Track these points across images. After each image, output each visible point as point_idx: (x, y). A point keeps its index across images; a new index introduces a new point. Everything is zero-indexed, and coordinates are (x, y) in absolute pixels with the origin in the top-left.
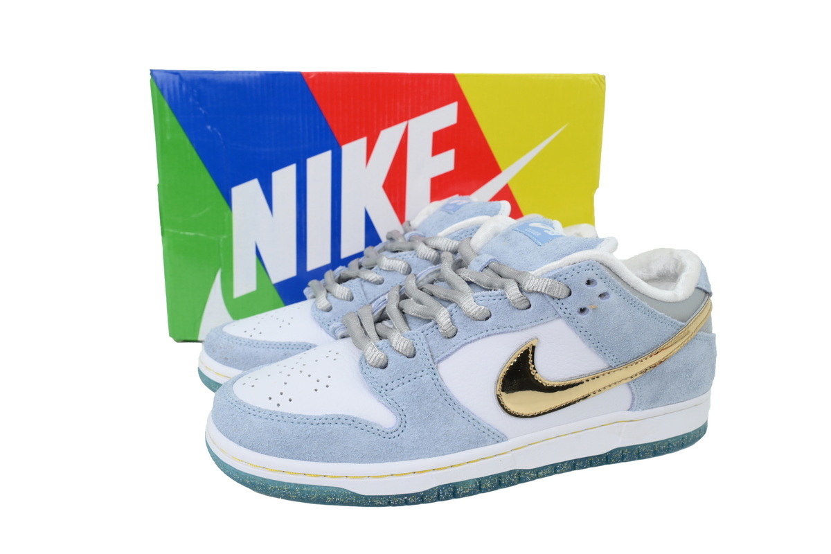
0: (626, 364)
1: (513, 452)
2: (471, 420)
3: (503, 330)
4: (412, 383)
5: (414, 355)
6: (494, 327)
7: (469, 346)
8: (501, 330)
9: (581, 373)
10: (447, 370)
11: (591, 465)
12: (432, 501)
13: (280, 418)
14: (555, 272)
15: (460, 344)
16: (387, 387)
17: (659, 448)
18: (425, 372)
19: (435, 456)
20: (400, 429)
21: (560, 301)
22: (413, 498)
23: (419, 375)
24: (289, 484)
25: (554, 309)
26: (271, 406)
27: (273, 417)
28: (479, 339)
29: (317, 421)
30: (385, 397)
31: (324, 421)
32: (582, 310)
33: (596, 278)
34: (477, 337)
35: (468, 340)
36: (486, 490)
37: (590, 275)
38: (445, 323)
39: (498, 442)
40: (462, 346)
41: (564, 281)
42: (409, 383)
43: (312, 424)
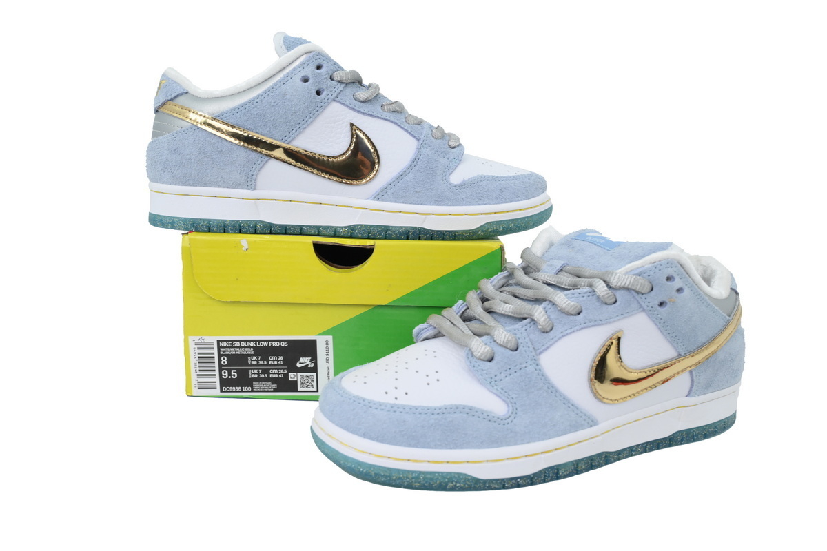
0: (692, 353)
1: (603, 435)
2: (571, 406)
3: (594, 323)
4: (517, 374)
5: (517, 348)
6: (587, 321)
7: (565, 339)
8: (592, 324)
9: (656, 362)
10: (547, 360)
11: (658, 448)
12: (540, 483)
13: (402, 410)
14: (640, 270)
15: (558, 337)
16: (496, 378)
17: (708, 431)
18: (530, 362)
19: (543, 439)
20: (513, 416)
21: (644, 295)
22: (525, 481)
23: (524, 366)
24: (413, 472)
25: (639, 303)
26: (389, 400)
27: (395, 409)
28: (574, 331)
29: (438, 411)
30: (495, 387)
31: (444, 411)
32: (661, 304)
33: (675, 275)
34: (572, 330)
35: (565, 333)
36: (581, 472)
37: (670, 272)
38: (542, 320)
39: (591, 426)
40: (560, 338)
41: (648, 277)
42: (515, 374)
43: (433, 414)
